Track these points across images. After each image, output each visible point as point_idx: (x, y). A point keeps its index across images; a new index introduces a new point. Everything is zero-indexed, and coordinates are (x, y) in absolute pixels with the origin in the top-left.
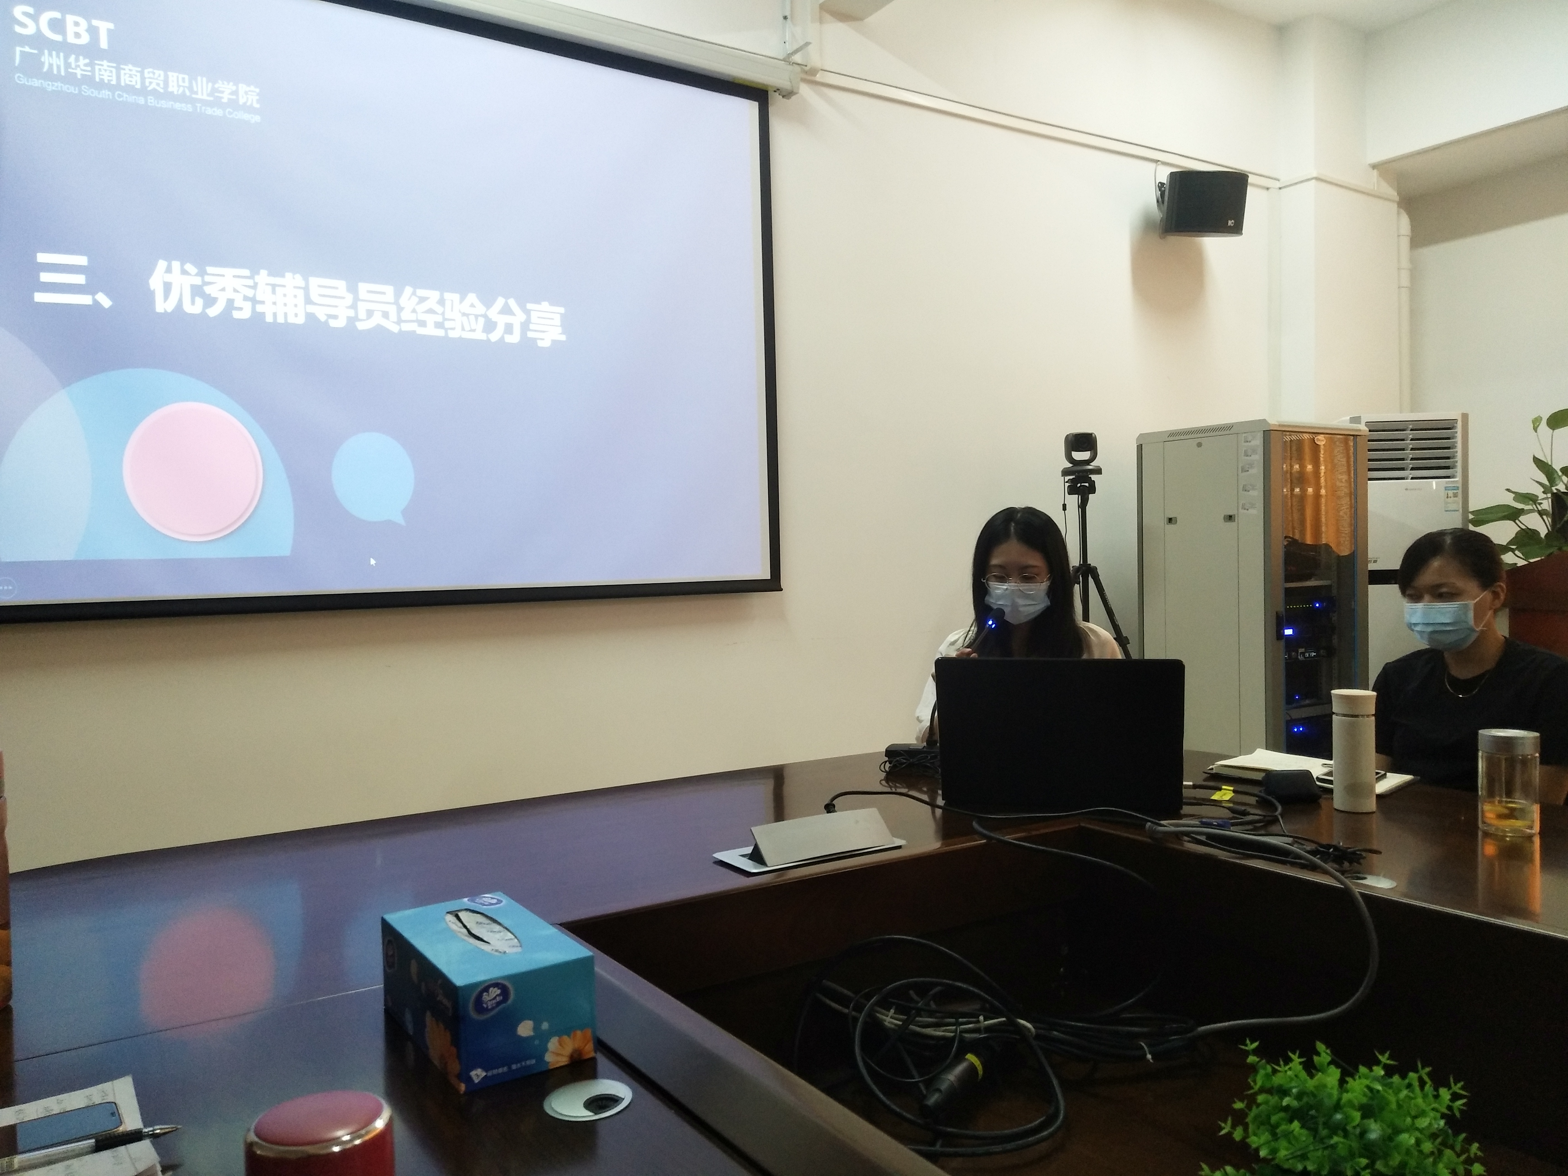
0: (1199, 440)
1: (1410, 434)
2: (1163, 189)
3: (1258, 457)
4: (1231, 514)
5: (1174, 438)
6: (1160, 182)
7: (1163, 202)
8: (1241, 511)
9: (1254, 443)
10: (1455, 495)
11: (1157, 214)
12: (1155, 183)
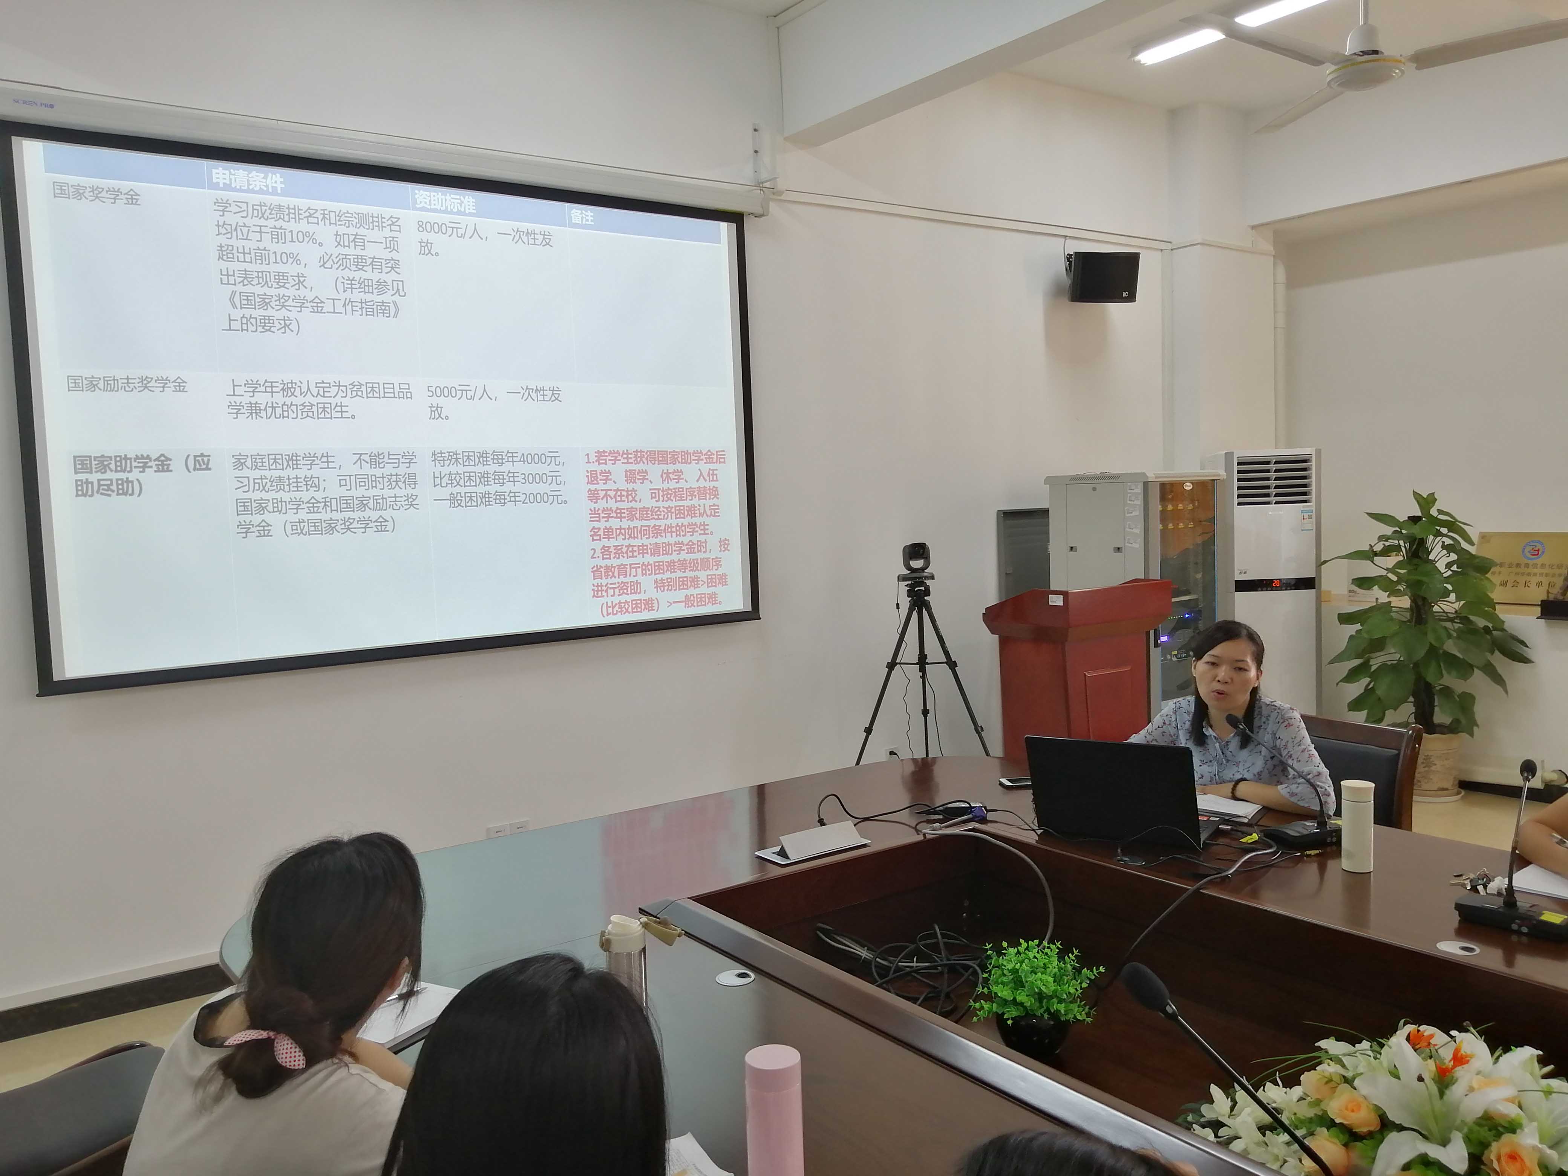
0: (1094, 485)
1: (1273, 467)
2: (1071, 259)
3: (1139, 502)
4: (1119, 547)
5: (1075, 482)
6: (1068, 254)
7: (1071, 271)
8: (1127, 544)
9: (1136, 491)
10: (1310, 517)
11: (1067, 281)
12: (1065, 255)
